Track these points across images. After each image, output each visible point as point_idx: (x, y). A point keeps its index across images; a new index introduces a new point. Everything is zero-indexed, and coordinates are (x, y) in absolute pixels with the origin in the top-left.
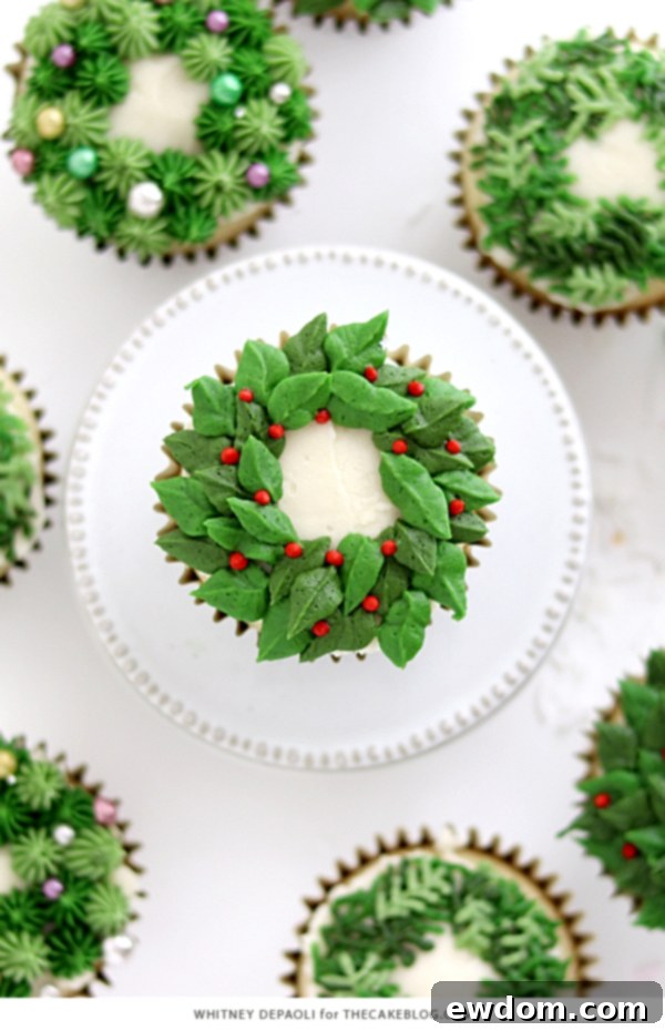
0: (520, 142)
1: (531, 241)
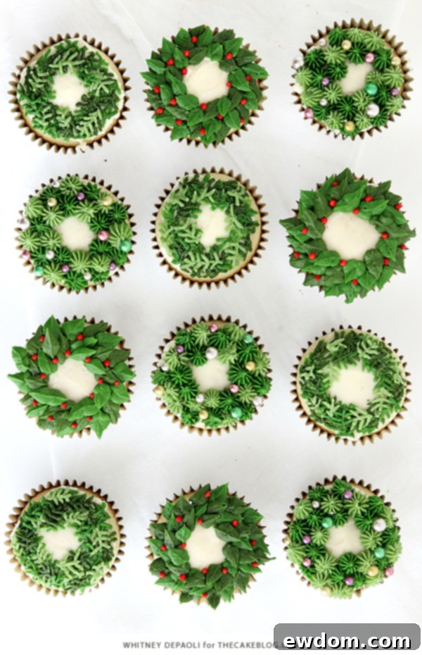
0: (98, 545)
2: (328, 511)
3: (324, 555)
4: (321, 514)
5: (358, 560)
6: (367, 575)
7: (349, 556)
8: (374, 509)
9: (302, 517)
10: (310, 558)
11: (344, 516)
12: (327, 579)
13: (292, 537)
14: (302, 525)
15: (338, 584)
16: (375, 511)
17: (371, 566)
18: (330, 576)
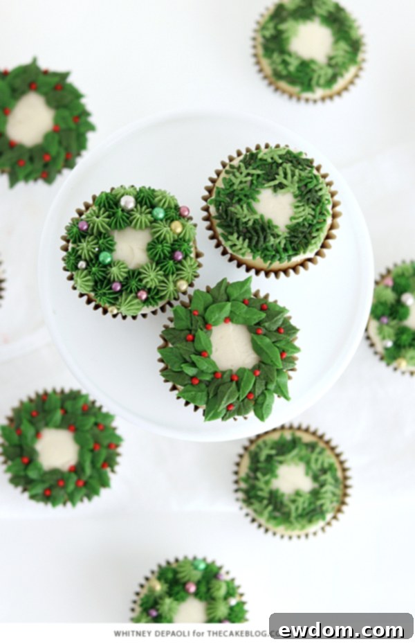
0: (248, 174)
1: (226, 211)
2: (93, 253)
3: (140, 273)
4: (94, 262)
5: (158, 238)
6: (179, 234)
7: (151, 246)
8: (109, 203)
9: (91, 284)
10: (139, 290)
11: (105, 238)
12: (168, 280)
13: (110, 303)
14: (99, 287)
15: (178, 269)
16: (111, 202)
17: (170, 226)
18: (166, 276)
